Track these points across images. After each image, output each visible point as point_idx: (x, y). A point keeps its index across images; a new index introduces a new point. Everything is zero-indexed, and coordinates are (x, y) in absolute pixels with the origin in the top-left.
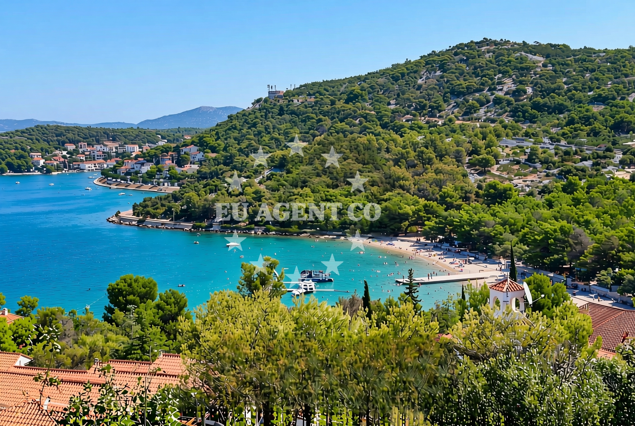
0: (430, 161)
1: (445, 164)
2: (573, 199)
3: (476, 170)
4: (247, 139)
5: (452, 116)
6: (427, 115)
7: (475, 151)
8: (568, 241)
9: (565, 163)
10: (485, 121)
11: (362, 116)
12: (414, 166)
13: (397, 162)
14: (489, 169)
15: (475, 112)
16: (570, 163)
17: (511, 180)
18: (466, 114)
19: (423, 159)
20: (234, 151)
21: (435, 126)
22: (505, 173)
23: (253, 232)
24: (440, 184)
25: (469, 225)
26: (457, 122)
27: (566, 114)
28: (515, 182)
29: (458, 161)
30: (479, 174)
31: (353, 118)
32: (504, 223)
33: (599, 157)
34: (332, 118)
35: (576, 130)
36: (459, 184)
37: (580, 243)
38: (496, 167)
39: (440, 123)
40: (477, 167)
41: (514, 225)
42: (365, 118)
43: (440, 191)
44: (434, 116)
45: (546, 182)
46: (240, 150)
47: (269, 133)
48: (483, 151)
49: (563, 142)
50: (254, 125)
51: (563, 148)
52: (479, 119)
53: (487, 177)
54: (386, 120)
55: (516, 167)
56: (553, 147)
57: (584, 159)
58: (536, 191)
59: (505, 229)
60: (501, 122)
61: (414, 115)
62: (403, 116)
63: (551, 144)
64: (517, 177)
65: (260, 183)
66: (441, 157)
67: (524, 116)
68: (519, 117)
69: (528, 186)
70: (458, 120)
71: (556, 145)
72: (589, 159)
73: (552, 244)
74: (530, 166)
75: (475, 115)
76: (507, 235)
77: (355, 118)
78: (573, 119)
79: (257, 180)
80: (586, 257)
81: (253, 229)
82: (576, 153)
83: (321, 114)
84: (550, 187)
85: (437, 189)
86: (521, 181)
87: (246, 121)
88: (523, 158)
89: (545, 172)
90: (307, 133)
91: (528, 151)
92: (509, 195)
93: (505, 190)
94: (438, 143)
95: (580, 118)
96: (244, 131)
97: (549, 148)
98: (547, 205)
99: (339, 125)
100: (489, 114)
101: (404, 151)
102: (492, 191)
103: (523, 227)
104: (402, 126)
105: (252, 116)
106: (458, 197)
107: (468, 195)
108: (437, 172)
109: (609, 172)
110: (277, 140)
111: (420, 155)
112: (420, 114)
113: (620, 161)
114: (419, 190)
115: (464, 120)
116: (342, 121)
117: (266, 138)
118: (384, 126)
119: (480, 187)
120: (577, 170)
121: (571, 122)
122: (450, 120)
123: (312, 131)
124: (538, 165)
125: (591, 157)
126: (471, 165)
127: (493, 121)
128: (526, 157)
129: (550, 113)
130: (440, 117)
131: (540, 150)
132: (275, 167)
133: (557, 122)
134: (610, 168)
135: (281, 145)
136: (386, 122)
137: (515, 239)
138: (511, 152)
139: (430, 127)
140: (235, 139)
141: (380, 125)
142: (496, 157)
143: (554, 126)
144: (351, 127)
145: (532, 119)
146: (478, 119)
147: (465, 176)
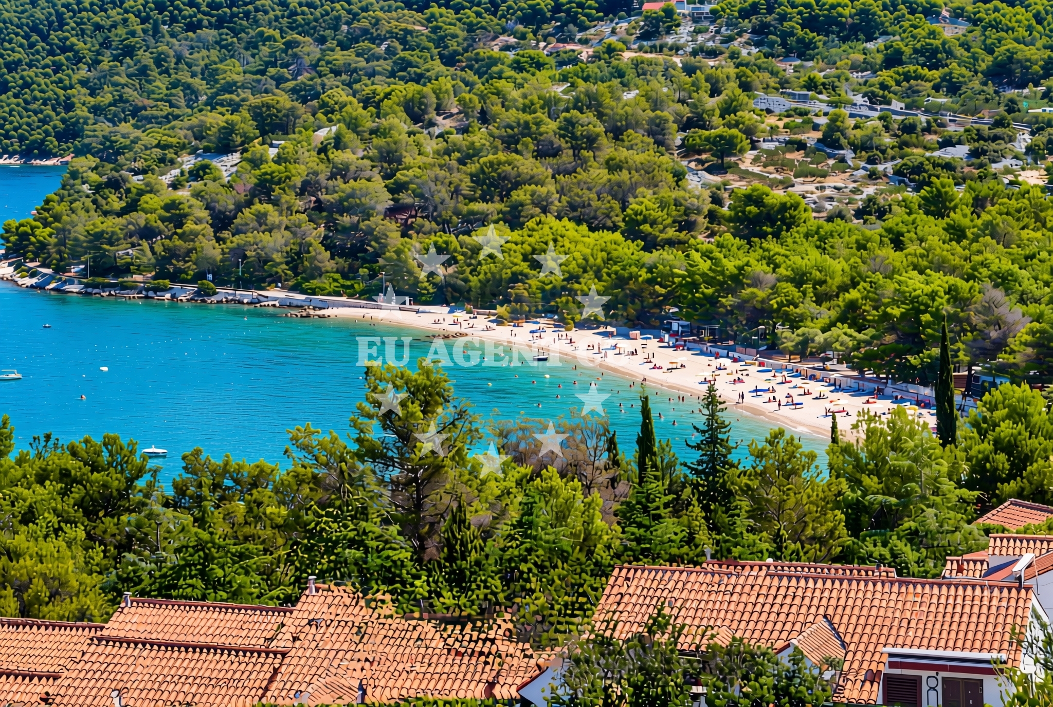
0: (591, 142)
1: (630, 148)
2: (950, 228)
3: (700, 162)
4: (115, 84)
5: (613, 40)
6: (553, 35)
7: (696, 121)
8: (968, 320)
9: (908, 150)
10: (694, 53)
11: (393, 35)
12: (555, 153)
13: (511, 143)
14: (733, 159)
15: (668, 31)
16: (917, 151)
17: (787, 185)
18: (645, 36)
19: (574, 137)
20: (81, 112)
21: (574, 61)
22: (771, 169)
23: (168, 296)
24: (622, 195)
25: (710, 282)
26: (627, 55)
27: (880, 42)
28: (798, 189)
29: (659, 143)
30: (709, 170)
31: (373, 40)
32: (799, 279)
33: (980, 137)
34: (322, 40)
35: (907, 77)
36: (667, 193)
37: (997, 323)
38: (750, 155)
39: (584, 56)
40: (704, 156)
41: (822, 282)
42: (403, 42)
43: (624, 209)
44: (570, 39)
45: (870, 190)
46: (96, 110)
47: (167, 72)
48: (716, 120)
49: (897, 105)
50: (129, 51)
51: (900, 118)
52: (678, 49)
53: (729, 177)
54: (453, 45)
55: (797, 156)
56: (876, 114)
57: (948, 143)
58: (850, 211)
59: (804, 293)
60: (734, 56)
61: (523, 37)
62: (494, 39)
63: (871, 109)
64: (801, 179)
65: (175, 186)
66: (617, 133)
67: (784, 44)
68: (771, 45)
69: (831, 199)
70: (629, 49)
71: (882, 110)
72: (960, 142)
73: (928, 325)
74: (830, 156)
75: (670, 40)
76: (808, 306)
77: (377, 40)
78: (899, 53)
79: (166, 179)
80: (1012, 352)
81: (166, 290)
82: (928, 130)
83: (292, 29)
84: (881, 202)
85: (616, 205)
86: (811, 187)
87: (106, 44)
88: (811, 137)
89: (864, 168)
90: (263, 72)
91: (823, 121)
92: (792, 217)
93: (784, 207)
94: (607, 101)
95: (916, 51)
96: (105, 65)
97: (867, 117)
98: (892, 241)
99: (340, 57)
100: (700, 38)
101: (528, 117)
102: (753, 209)
103: (844, 288)
104: (494, 61)
105: (121, 31)
106: (669, 221)
107: (693, 217)
108: (613, 166)
109: (1007, 171)
110: (188, 87)
111: (569, 127)
112: (535, 33)
113: (1027, 148)
114: (573, 207)
115: (641, 49)
116: (344, 47)
117: (161, 84)
118: (449, 60)
119: (716, 200)
120: (935, 165)
121: (893, 59)
122: (610, 50)
123: (272, 71)
124: (848, 154)
125: (964, 138)
126: (688, 150)
127: (713, 54)
128: (819, 135)
129: (844, 40)
130: (584, 42)
131: (852, 122)
132: (207, 150)
133: (861, 57)
134: (1007, 162)
135: (197, 100)
136: (455, 51)
137: (827, 313)
138: (781, 124)
139: (561, 64)
140: (84, 83)
141: (441, 56)
142: (749, 132)
143: (854, 68)
144: (368, 61)
145: (804, 51)
146: (676, 49)
147: (679, 176)
